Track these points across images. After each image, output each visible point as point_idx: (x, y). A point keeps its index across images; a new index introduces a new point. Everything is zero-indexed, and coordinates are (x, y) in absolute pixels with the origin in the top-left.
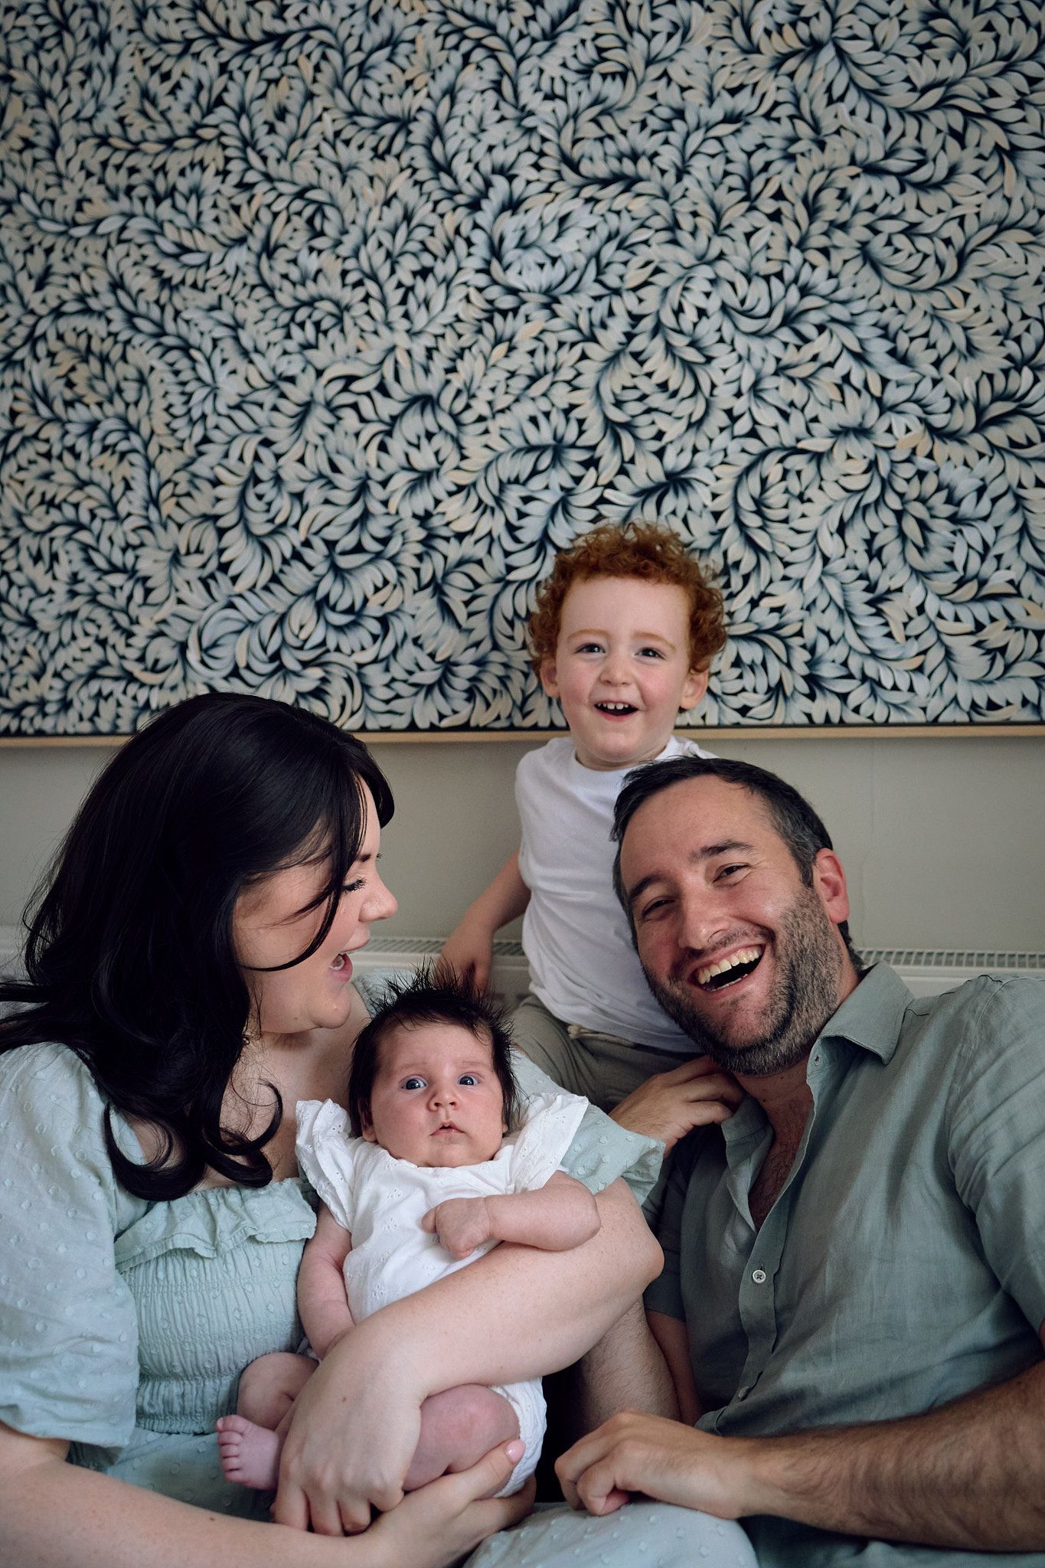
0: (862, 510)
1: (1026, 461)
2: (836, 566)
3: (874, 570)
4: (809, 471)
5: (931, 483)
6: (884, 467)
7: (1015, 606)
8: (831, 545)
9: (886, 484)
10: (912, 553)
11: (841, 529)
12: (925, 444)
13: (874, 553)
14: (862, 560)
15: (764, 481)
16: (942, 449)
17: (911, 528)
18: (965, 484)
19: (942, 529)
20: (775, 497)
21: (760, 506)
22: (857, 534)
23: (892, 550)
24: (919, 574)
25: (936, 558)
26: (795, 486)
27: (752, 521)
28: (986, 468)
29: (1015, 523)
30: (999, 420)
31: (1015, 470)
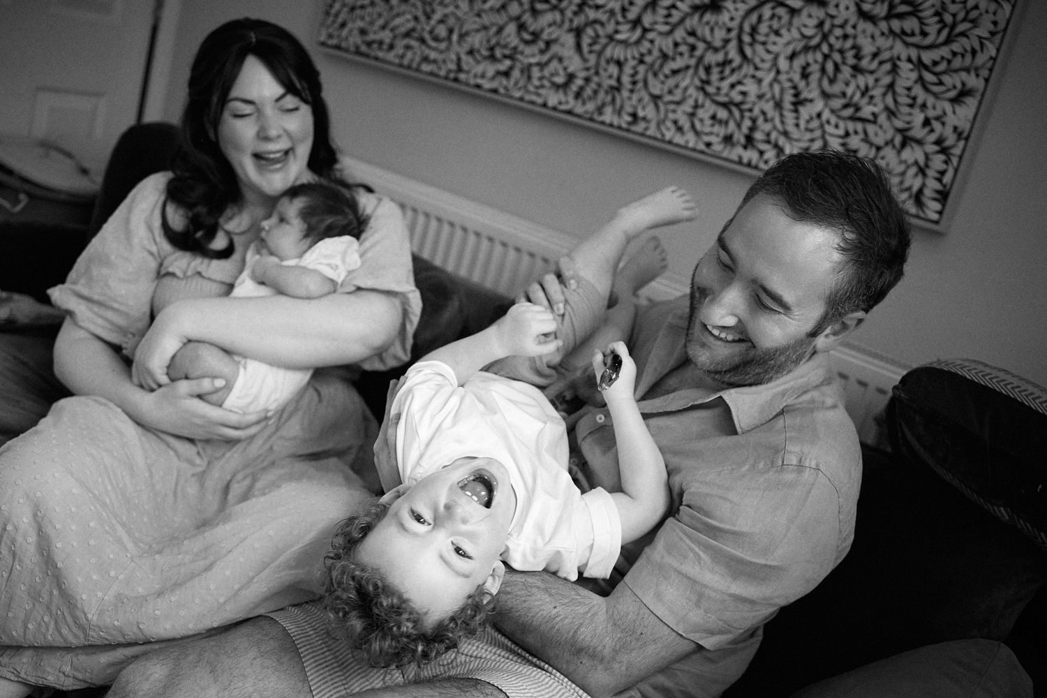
0: (807, 49)
1: (907, 44)
2: (783, 77)
3: (802, 84)
4: (786, 18)
5: (849, 43)
6: (827, 27)
7: (871, 129)
8: (783, 64)
9: (825, 37)
10: (825, 83)
11: (792, 57)
12: (853, 20)
13: (805, 75)
14: (797, 77)
15: (760, 19)
16: (864, 25)
17: (830, 67)
18: (868, 48)
19: (846, 71)
20: (763, 28)
21: (754, 30)
22: (799, 62)
23: (815, 77)
24: (826, 95)
25: (837, 88)
26: (775, 24)
27: (747, 39)
28: (882, 42)
29: (887, 80)
30: (901, 16)
31: (899, 49)
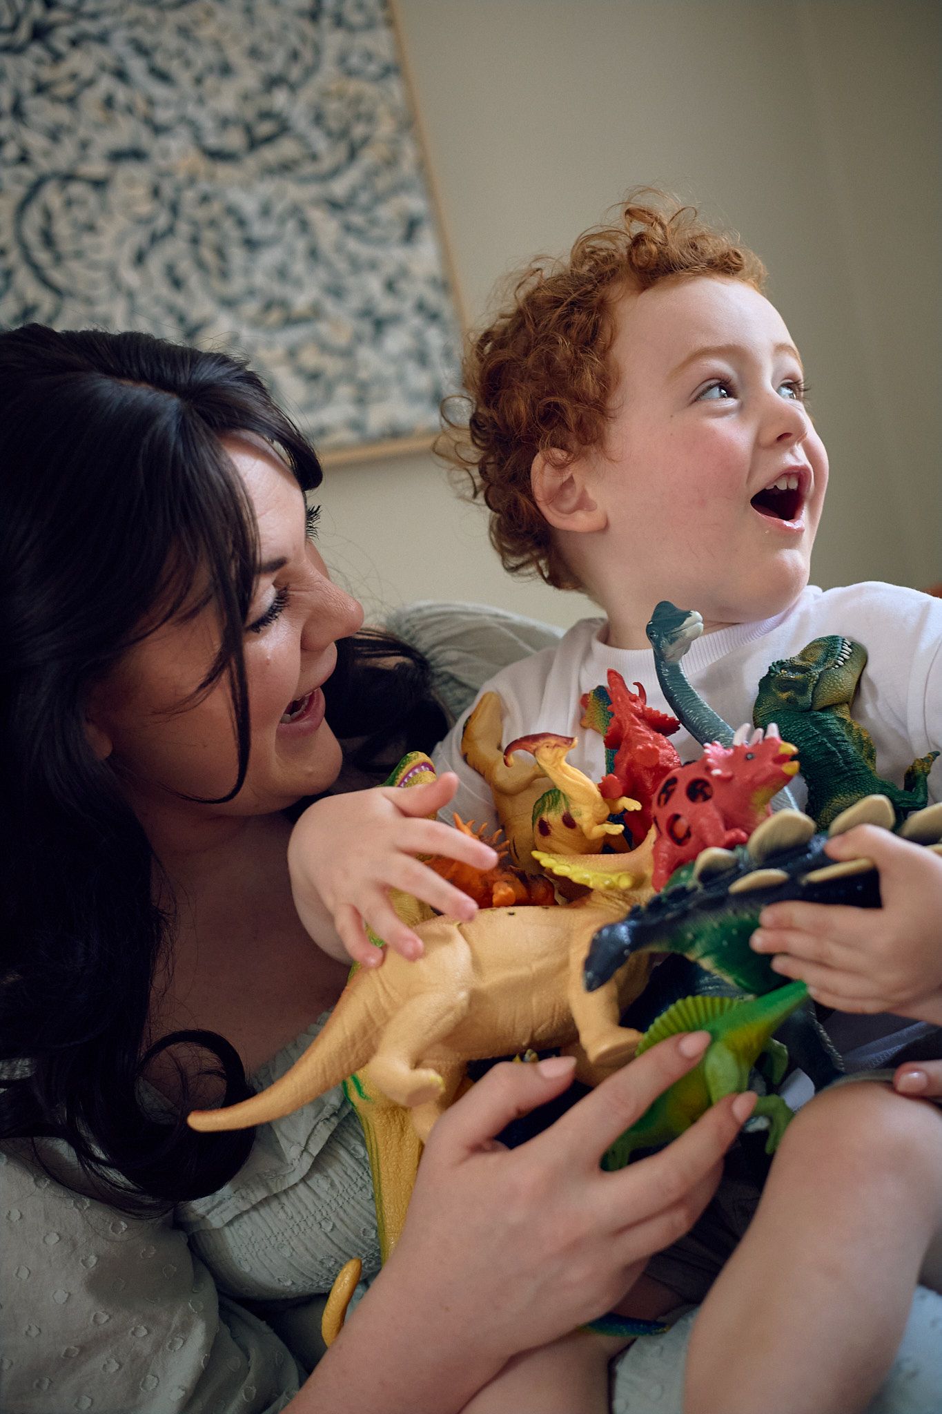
0: (155, 239)
1: (304, 180)
2: (142, 300)
3: (180, 300)
4: (92, 198)
5: (216, 208)
6: (167, 190)
7: (323, 328)
8: (130, 277)
9: (174, 209)
10: (216, 284)
11: (140, 259)
12: (202, 165)
13: (177, 283)
14: (163, 289)
15: (48, 215)
16: (224, 171)
17: (208, 255)
18: (249, 205)
19: (237, 255)
20: (62, 229)
21: (48, 239)
22: (155, 264)
23: (194, 280)
24: (229, 303)
25: (237, 285)
26: (80, 214)
27: (42, 257)
28: (267, 188)
29: (301, 245)
30: (269, 139)
31: (294, 192)
